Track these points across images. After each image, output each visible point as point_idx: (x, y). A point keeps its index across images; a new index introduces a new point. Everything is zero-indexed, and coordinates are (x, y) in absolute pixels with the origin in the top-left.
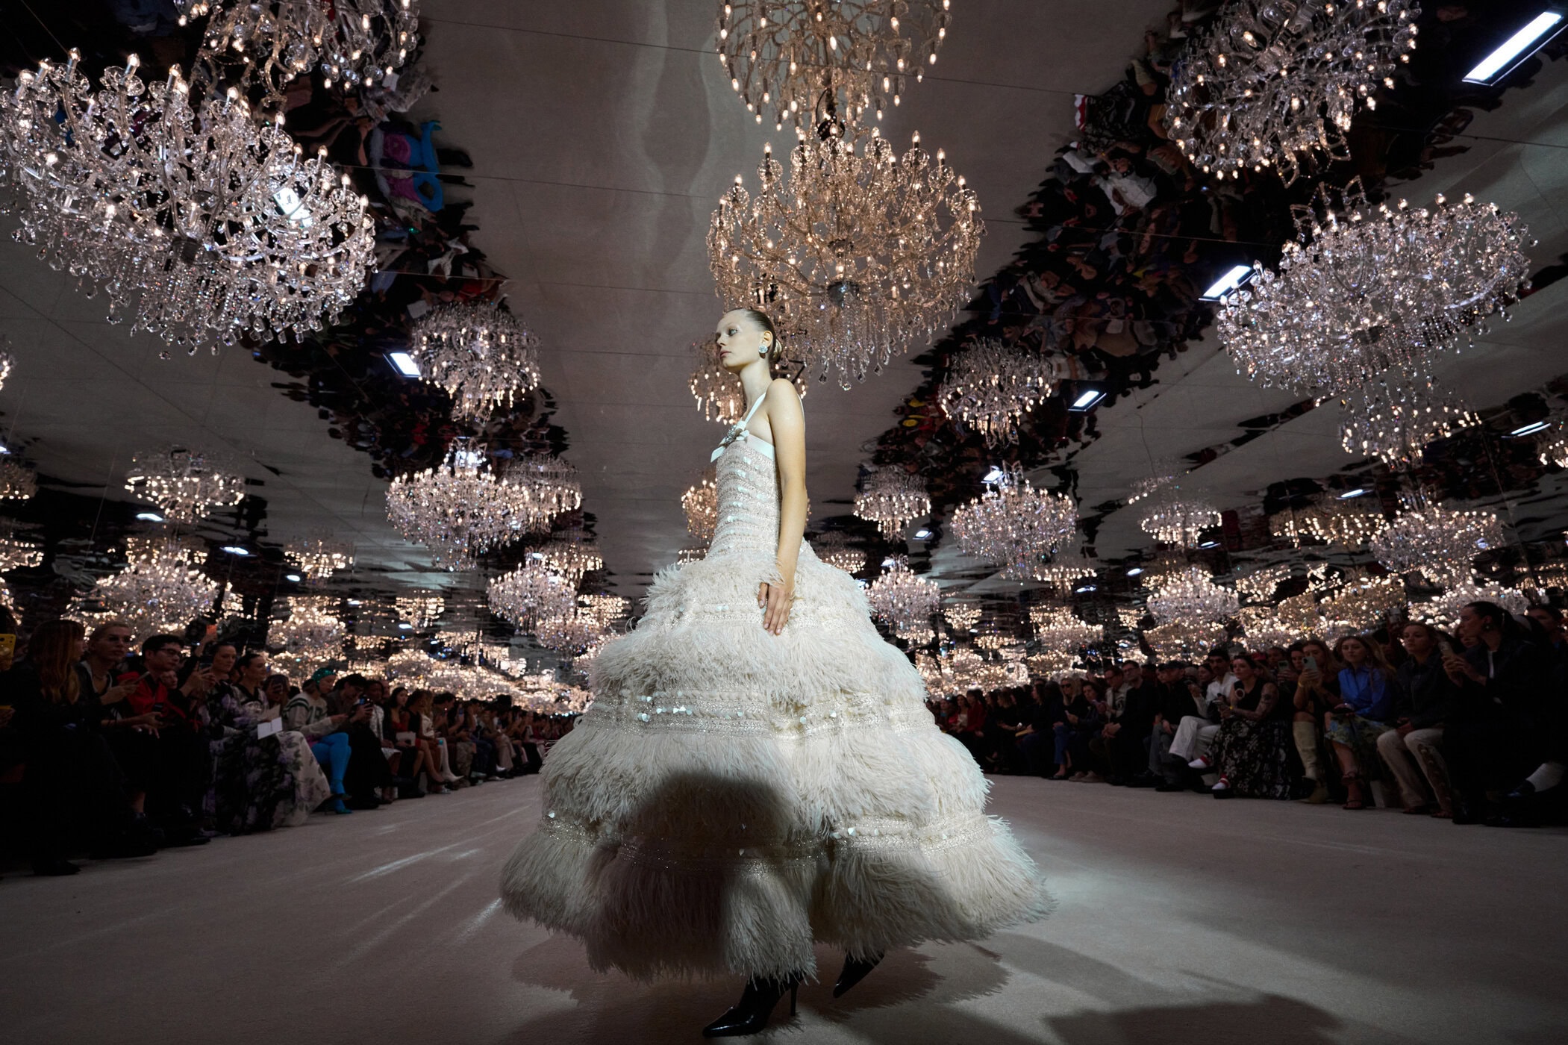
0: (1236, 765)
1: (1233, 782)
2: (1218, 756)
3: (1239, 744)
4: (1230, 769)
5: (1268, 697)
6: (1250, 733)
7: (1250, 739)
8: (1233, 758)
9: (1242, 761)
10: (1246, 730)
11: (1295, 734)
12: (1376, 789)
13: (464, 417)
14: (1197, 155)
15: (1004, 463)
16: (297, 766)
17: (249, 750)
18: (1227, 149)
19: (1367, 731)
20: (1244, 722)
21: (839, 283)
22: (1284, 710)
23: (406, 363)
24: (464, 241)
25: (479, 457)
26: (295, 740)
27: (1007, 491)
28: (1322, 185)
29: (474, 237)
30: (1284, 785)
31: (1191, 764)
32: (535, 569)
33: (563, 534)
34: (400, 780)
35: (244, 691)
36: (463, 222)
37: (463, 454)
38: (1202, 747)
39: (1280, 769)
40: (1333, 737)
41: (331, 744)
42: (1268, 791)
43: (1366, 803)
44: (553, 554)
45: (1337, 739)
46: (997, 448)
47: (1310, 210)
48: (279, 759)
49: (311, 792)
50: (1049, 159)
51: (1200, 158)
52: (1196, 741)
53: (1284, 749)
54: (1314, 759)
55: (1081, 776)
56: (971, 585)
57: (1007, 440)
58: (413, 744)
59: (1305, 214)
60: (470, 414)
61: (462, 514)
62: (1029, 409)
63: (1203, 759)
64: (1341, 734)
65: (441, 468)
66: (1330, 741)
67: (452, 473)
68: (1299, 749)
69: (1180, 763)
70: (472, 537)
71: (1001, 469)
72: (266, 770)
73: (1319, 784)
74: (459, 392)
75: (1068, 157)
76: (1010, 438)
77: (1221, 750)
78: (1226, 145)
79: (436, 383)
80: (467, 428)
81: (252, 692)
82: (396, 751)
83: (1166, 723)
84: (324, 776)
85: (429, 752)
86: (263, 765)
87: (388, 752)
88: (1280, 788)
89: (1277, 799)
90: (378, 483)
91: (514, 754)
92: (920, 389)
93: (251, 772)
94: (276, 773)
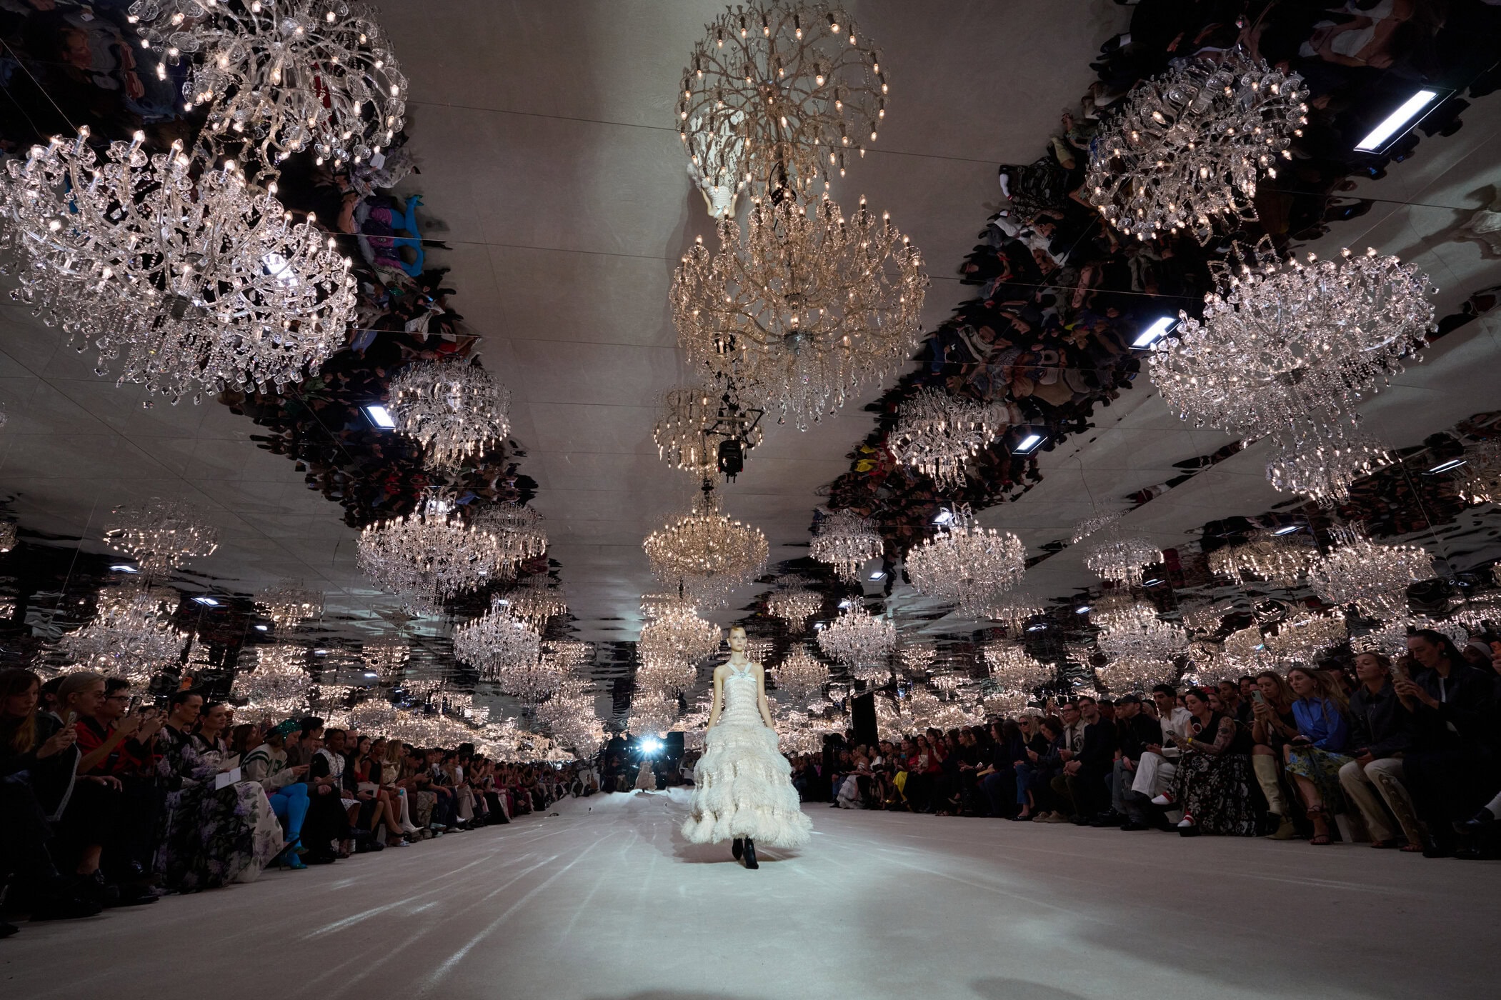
0: (1200, 802)
1: (1198, 819)
2: (1180, 792)
3: (1200, 779)
4: (1194, 806)
5: (1225, 731)
6: (1210, 767)
7: (1211, 774)
8: (1196, 794)
9: (1205, 796)
10: (1206, 764)
11: (1256, 768)
12: (1342, 822)
13: (435, 468)
14: (1118, 218)
15: (953, 504)
16: (254, 818)
17: (205, 802)
18: (1145, 214)
19: (1326, 763)
20: (1204, 757)
21: (795, 333)
22: (1242, 744)
23: (381, 416)
24: (441, 303)
25: (449, 505)
26: (252, 791)
27: (957, 531)
28: (1235, 243)
29: (451, 300)
30: (1250, 820)
31: (1154, 801)
32: (500, 615)
33: (528, 580)
34: (359, 831)
35: (204, 740)
36: (440, 286)
37: (434, 503)
38: (1164, 783)
39: (1243, 805)
40: (1293, 769)
41: (289, 796)
42: (1234, 827)
43: (1333, 837)
44: (519, 602)
45: (1299, 771)
46: (946, 491)
47: (1226, 265)
48: (236, 811)
49: (266, 846)
50: (982, 225)
51: (1120, 222)
52: (1157, 780)
53: (1245, 782)
54: (1276, 793)
55: (1046, 817)
56: (925, 625)
57: (955, 483)
58: (375, 795)
59: (1221, 269)
60: (441, 464)
61: (431, 560)
62: (974, 454)
63: (1165, 795)
64: (1301, 766)
65: (411, 516)
66: (1291, 774)
67: (423, 520)
68: (1261, 784)
69: (1142, 800)
70: (439, 583)
71: (951, 511)
72: (222, 822)
73: (1284, 819)
74: (431, 445)
75: (998, 223)
76: (958, 480)
77: (1183, 786)
78: (1143, 209)
79: (410, 435)
80: (438, 478)
81: (211, 741)
82: (355, 801)
83: (1126, 759)
84: (281, 828)
85: (389, 802)
86: (219, 817)
87: (348, 803)
88: (1245, 824)
89: (1243, 835)
90: (350, 532)
91: (475, 804)
92: (870, 436)
93: (207, 824)
94: (232, 826)
